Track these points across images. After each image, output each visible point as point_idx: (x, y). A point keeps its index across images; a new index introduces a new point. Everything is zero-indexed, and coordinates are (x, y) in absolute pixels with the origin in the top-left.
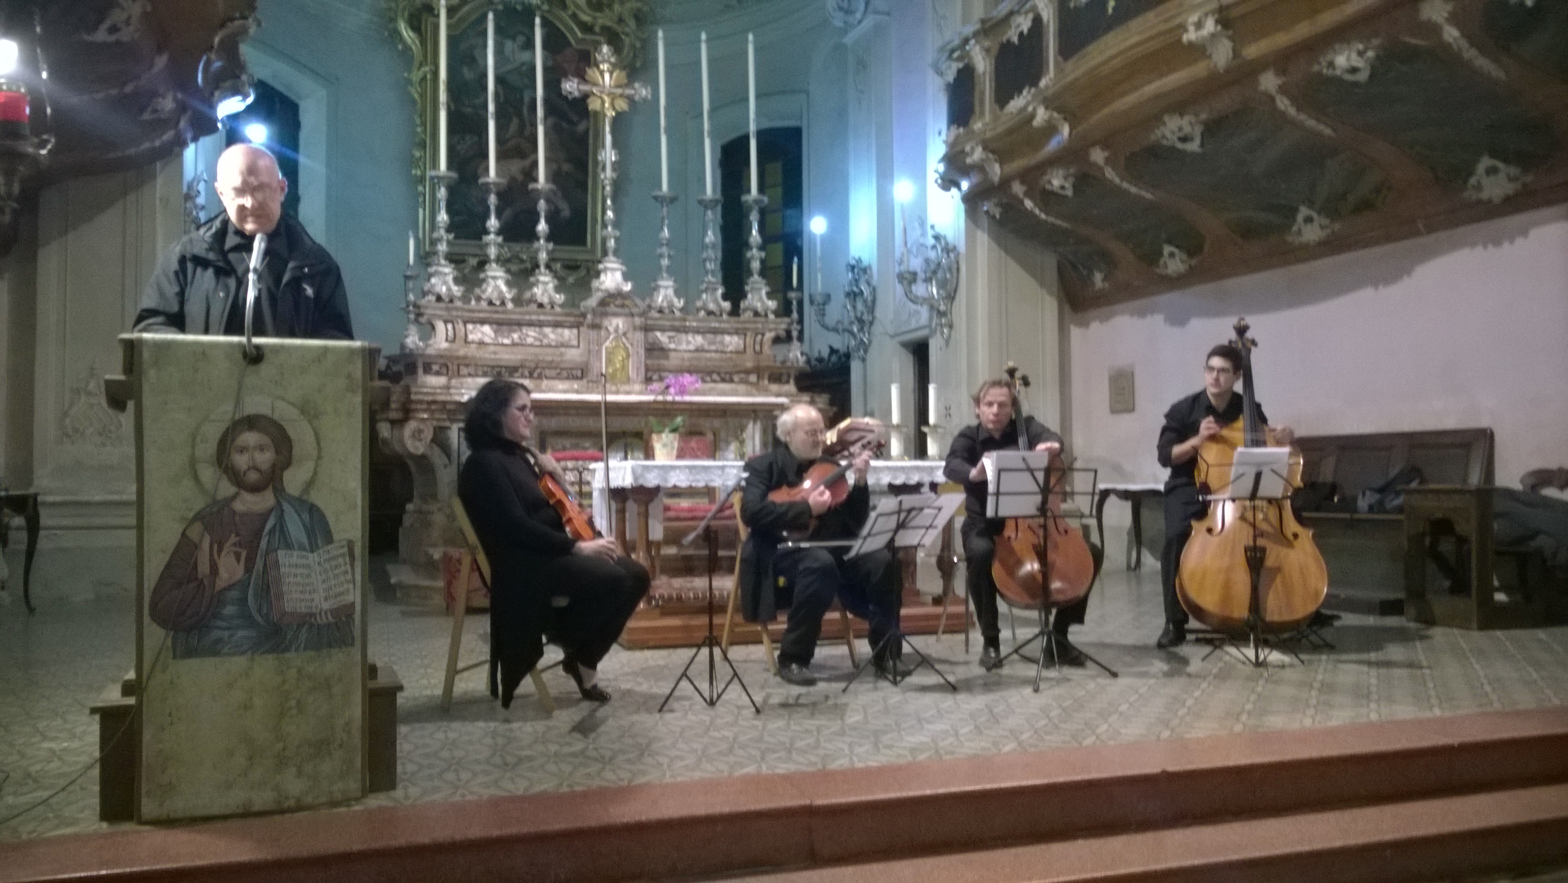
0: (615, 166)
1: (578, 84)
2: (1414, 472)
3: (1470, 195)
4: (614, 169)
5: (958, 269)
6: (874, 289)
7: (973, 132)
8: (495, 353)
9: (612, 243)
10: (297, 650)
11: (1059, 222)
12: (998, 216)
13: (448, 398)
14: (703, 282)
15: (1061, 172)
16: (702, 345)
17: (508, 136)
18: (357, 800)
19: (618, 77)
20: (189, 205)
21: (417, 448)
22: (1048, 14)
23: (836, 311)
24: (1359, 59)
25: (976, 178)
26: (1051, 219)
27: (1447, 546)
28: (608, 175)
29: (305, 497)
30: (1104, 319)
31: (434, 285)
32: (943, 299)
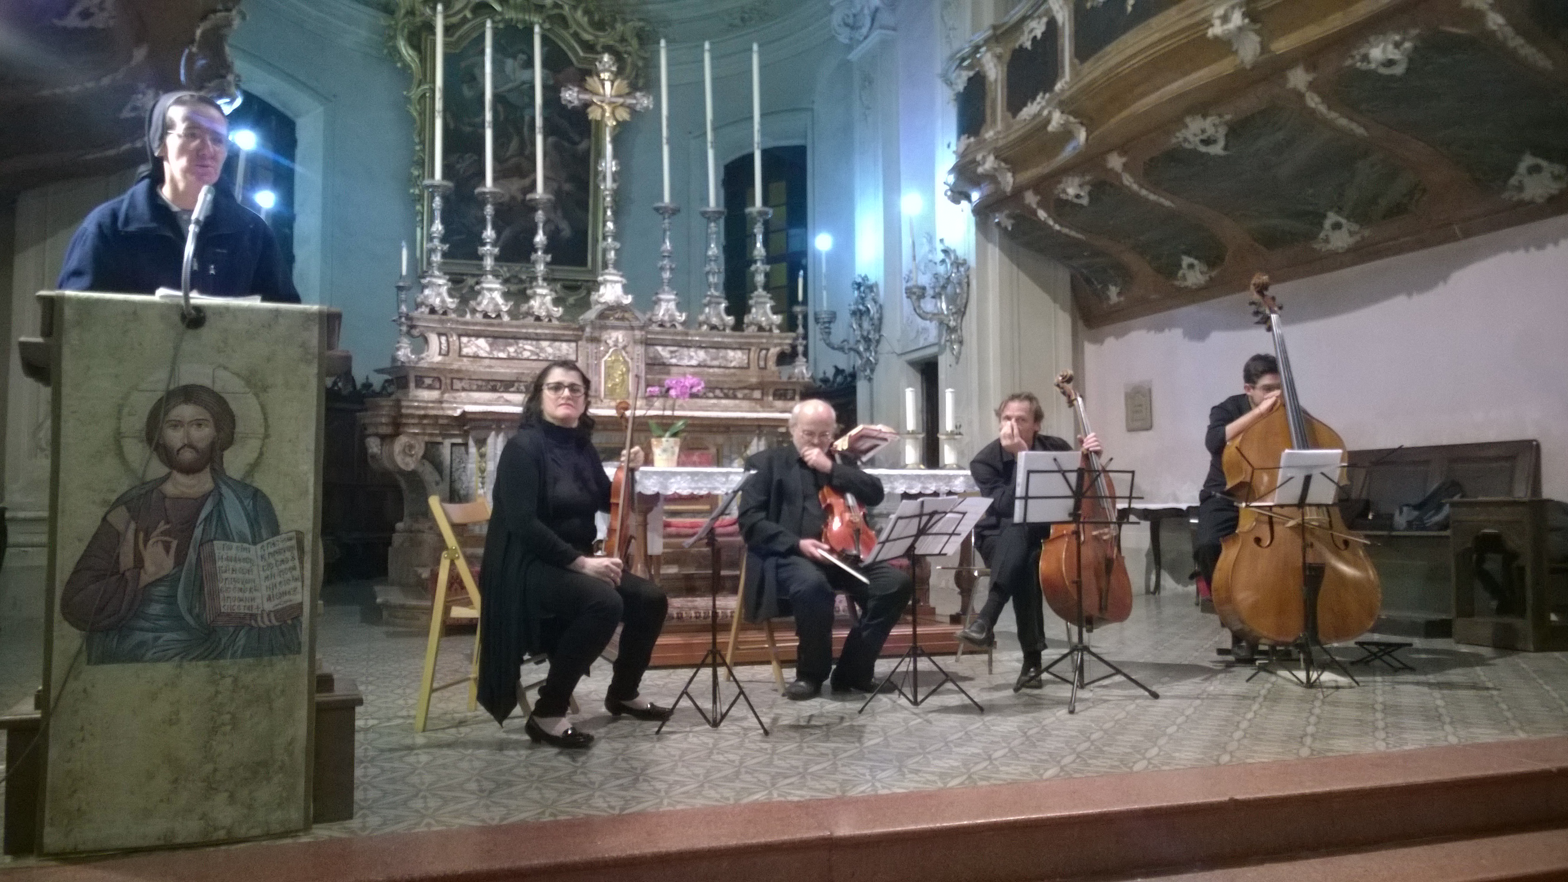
0: (616, 176)
1: (579, 92)
2: (1453, 486)
3: (1510, 195)
4: (614, 180)
5: (968, 285)
6: (881, 307)
7: (984, 141)
8: (490, 367)
9: (612, 255)
10: (233, 656)
11: (1073, 233)
12: (1010, 228)
13: (441, 413)
14: (706, 296)
15: (1077, 181)
16: (705, 360)
17: (509, 154)
18: (302, 831)
19: (618, 86)
21: (407, 464)
22: (1063, 16)
23: (841, 331)
24: (1396, 51)
25: (988, 188)
26: (1065, 231)
27: (1494, 564)
28: (608, 185)
29: (248, 481)
30: (1119, 335)
31: (427, 297)
32: (953, 314)
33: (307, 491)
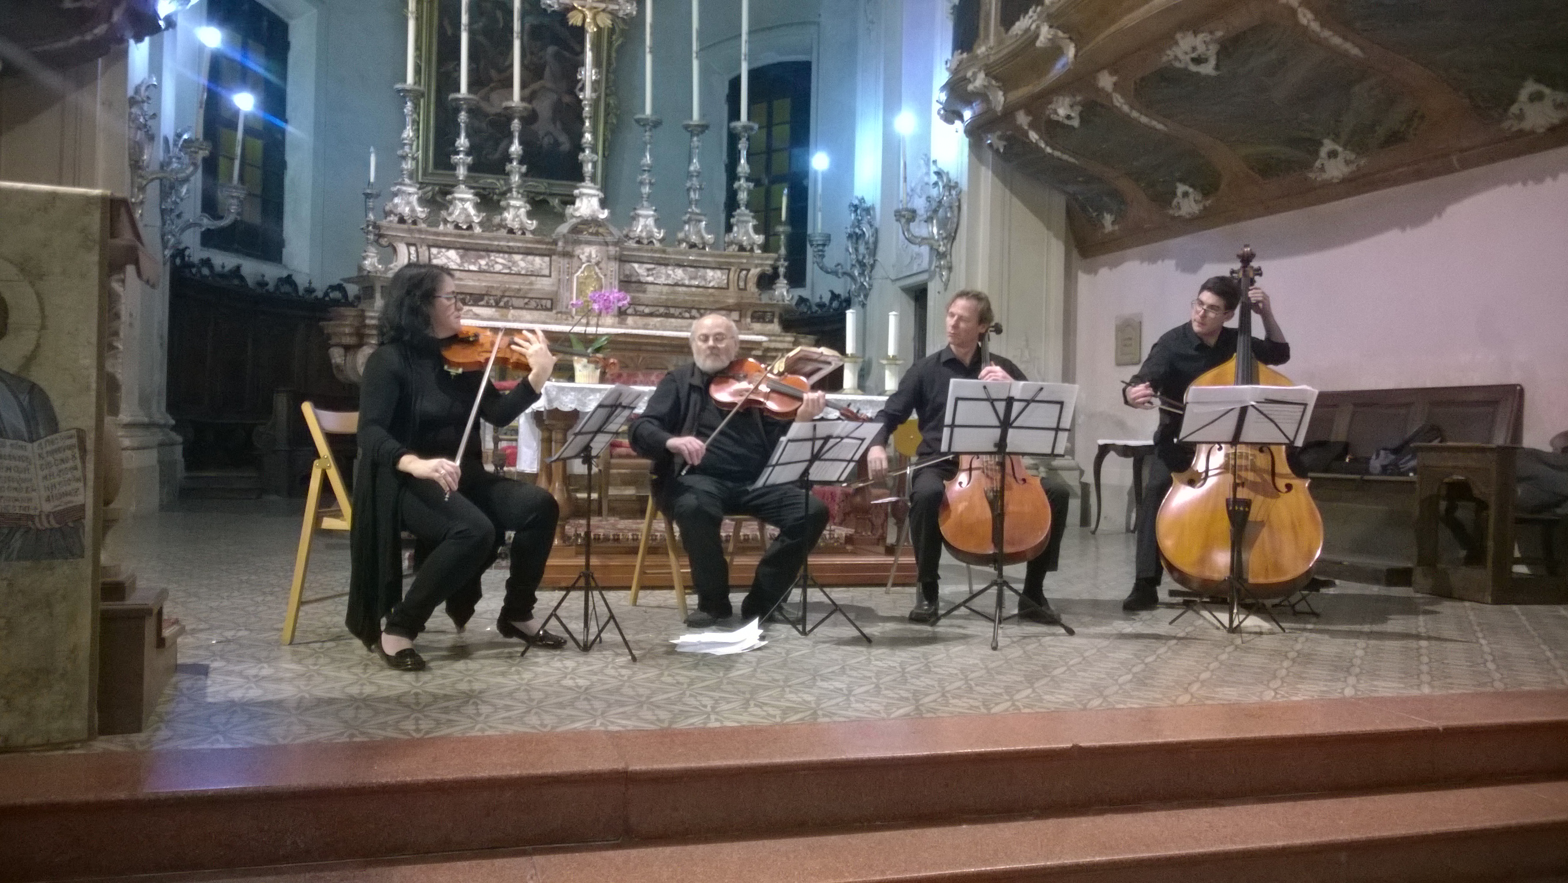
0: (593, 85)
2: (1434, 431)
3: (1510, 125)
4: (592, 90)
5: (959, 207)
6: (876, 231)
7: (976, 57)
9: (589, 168)
10: (8, 558)
11: (1065, 157)
12: (1002, 150)
14: (686, 213)
15: (1067, 101)
16: (682, 279)
17: (508, 62)
18: (84, 742)
20: (134, 110)
23: (835, 254)
25: (978, 107)
26: (1057, 154)
27: (1464, 513)
28: (588, 94)
29: (23, 375)
30: (1113, 265)
31: (396, 206)
32: (943, 239)
33: (88, 388)
